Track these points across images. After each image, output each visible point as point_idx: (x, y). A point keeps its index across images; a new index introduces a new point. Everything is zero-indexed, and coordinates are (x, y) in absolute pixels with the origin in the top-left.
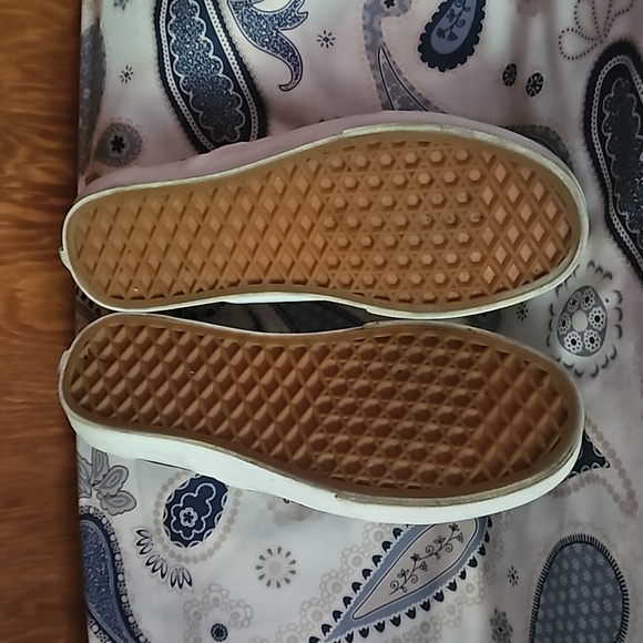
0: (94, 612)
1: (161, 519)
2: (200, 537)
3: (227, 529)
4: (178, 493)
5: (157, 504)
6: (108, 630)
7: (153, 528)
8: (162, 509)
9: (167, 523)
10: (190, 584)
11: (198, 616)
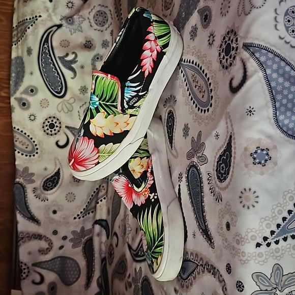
0: (18, 207)
1: (42, 185)
2: (52, 189)
3: (59, 187)
4: (48, 179)
5: (41, 182)
6: (22, 212)
7: (39, 187)
8: (43, 183)
9: (43, 186)
10: (47, 200)
11: (49, 208)
